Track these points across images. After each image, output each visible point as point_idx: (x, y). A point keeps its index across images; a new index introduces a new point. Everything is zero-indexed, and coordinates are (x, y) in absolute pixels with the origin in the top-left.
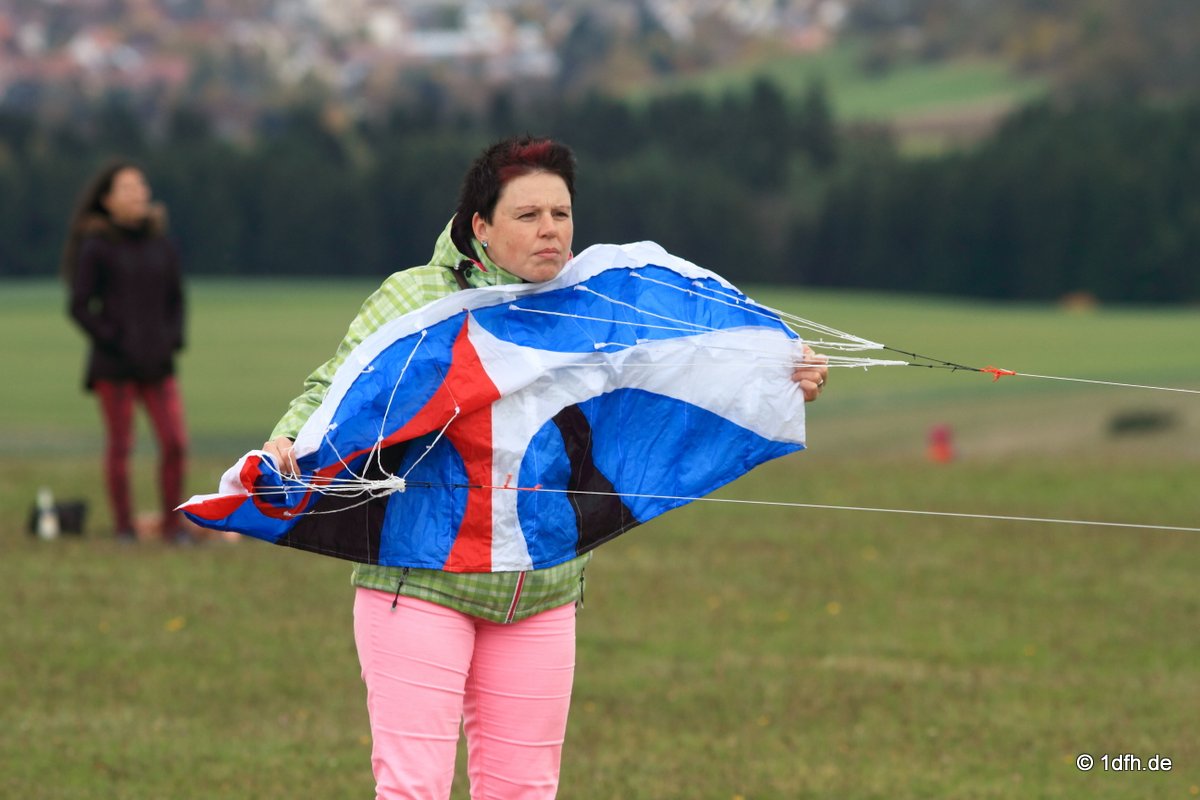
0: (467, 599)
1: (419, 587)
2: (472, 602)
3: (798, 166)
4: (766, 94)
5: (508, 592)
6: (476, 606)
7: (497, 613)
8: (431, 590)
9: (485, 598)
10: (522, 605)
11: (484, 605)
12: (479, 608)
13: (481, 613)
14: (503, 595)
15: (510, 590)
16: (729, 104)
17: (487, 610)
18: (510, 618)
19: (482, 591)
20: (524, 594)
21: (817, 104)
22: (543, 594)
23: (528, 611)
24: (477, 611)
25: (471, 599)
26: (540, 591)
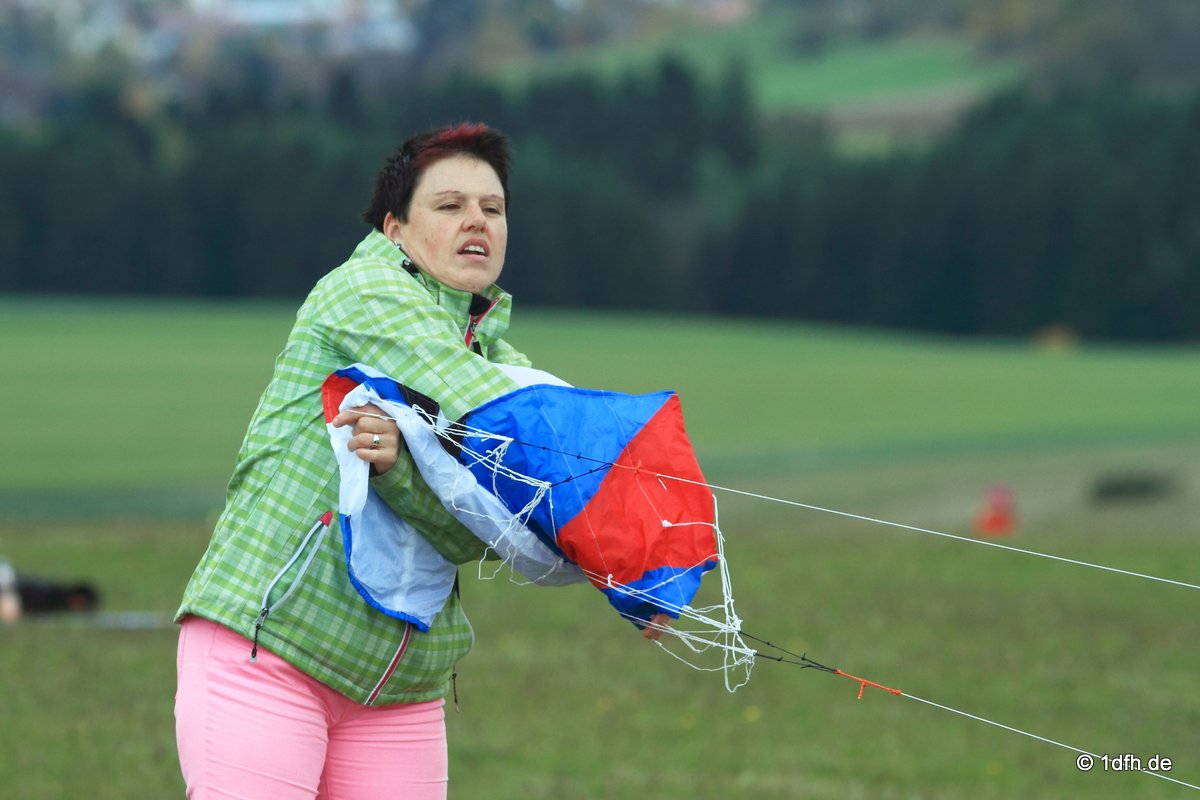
0: (330, 662)
1: (275, 635)
2: (335, 669)
3: (711, 167)
4: (674, 77)
5: (380, 666)
6: (337, 675)
7: (360, 690)
8: (288, 642)
9: (353, 666)
10: (391, 687)
11: (347, 676)
12: (340, 679)
13: (341, 685)
14: (373, 668)
15: (383, 664)
16: (630, 87)
17: (348, 683)
18: (371, 700)
19: (350, 658)
20: (397, 674)
21: (737, 88)
22: (417, 679)
23: (393, 696)
24: (336, 680)
25: (334, 664)
26: (415, 675)
